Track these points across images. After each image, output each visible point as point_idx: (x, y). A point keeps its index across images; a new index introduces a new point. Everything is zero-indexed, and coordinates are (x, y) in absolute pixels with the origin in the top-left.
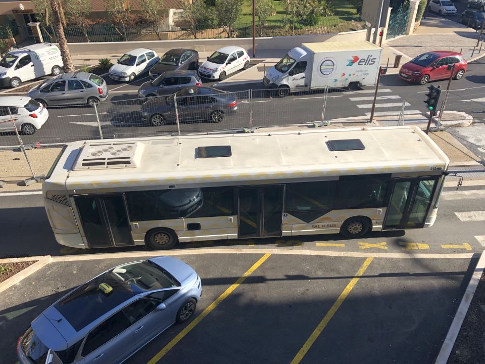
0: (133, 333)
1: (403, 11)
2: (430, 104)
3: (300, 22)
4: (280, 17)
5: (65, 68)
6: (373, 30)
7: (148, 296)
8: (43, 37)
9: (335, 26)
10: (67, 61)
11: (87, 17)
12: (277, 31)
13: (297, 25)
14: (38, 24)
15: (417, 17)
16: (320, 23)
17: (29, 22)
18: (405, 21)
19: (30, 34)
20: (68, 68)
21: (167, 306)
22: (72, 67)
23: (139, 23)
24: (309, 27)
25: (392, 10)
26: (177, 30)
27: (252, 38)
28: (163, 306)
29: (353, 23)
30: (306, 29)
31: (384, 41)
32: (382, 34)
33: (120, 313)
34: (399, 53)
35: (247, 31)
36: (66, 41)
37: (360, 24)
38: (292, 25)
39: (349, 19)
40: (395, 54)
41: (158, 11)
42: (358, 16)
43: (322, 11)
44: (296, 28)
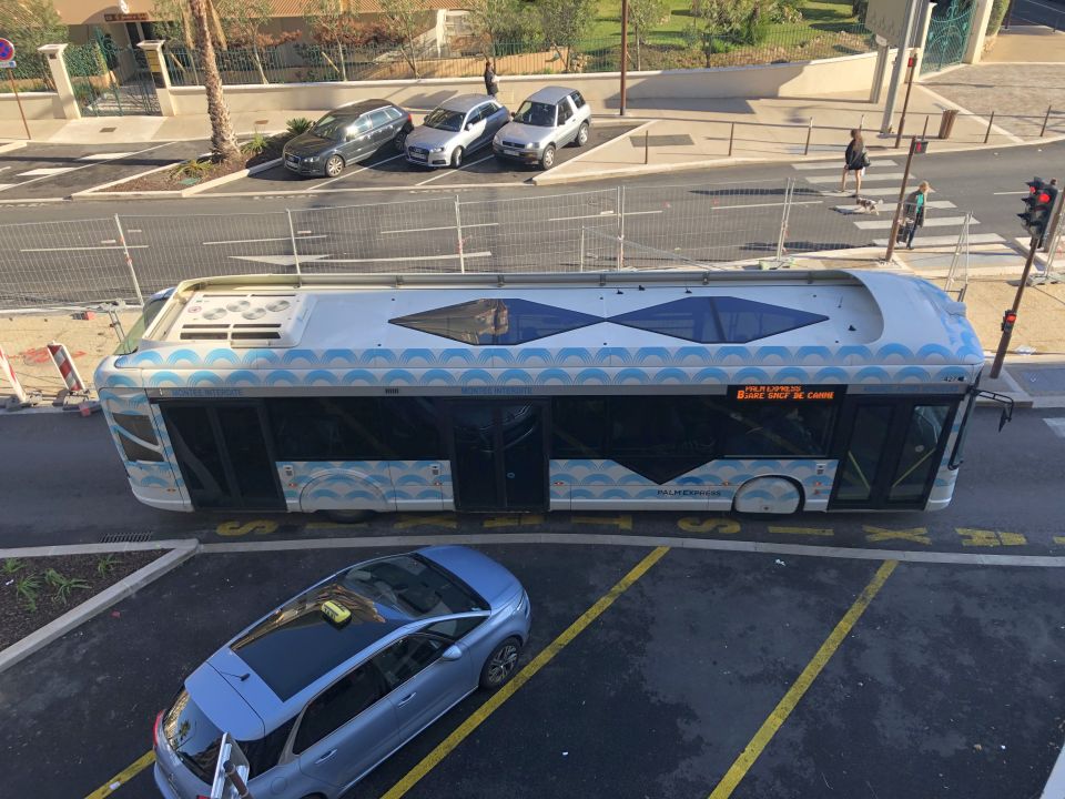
2: (1034, 220)
3: (725, 37)
4: (681, 24)
6: (892, 54)
8: (169, 73)
10: (221, 125)
11: (263, 29)
12: (673, 56)
13: (717, 44)
14: (160, 44)
15: (990, 23)
16: (770, 38)
17: (139, 41)
18: (963, 34)
19: (142, 67)
25: (934, 9)
26: (454, 55)
27: (619, 74)
28: (455, 651)
29: (844, 38)
30: (738, 52)
32: (912, 62)
33: (368, 666)
35: (608, 58)
36: (220, 82)
38: (707, 44)
39: (837, 28)
40: (941, 107)
42: (855, 20)
43: (776, 12)
44: (714, 51)
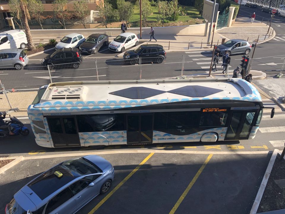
0: (75, 200)
1: (226, 13)
2: (244, 66)
3: (167, 19)
4: (155, 16)
5: (29, 44)
6: (209, 24)
7: (84, 178)
8: (15, 26)
9: (187, 22)
10: (30, 40)
11: (41, 14)
12: (154, 24)
13: (165, 20)
14: (12, 18)
15: (233, 16)
16: (179, 19)
17: (6, 17)
18: (227, 19)
19: (7, 24)
20: (31, 45)
21: (95, 184)
22: (33, 44)
23: (73, 18)
24: (172, 22)
25: (219, 13)
26: (95, 22)
27: (140, 28)
28: (93, 184)
29: (197, 20)
30: (171, 23)
31: (216, 30)
32: (214, 26)
33: (67, 189)
34: (224, 37)
35: (137, 24)
36: (29, 29)
37: (201, 21)
38: (163, 21)
39: (195, 18)
40: (222, 38)
41: (84, 11)
42: (200, 16)
43: (180, 13)
44: (165, 22)
